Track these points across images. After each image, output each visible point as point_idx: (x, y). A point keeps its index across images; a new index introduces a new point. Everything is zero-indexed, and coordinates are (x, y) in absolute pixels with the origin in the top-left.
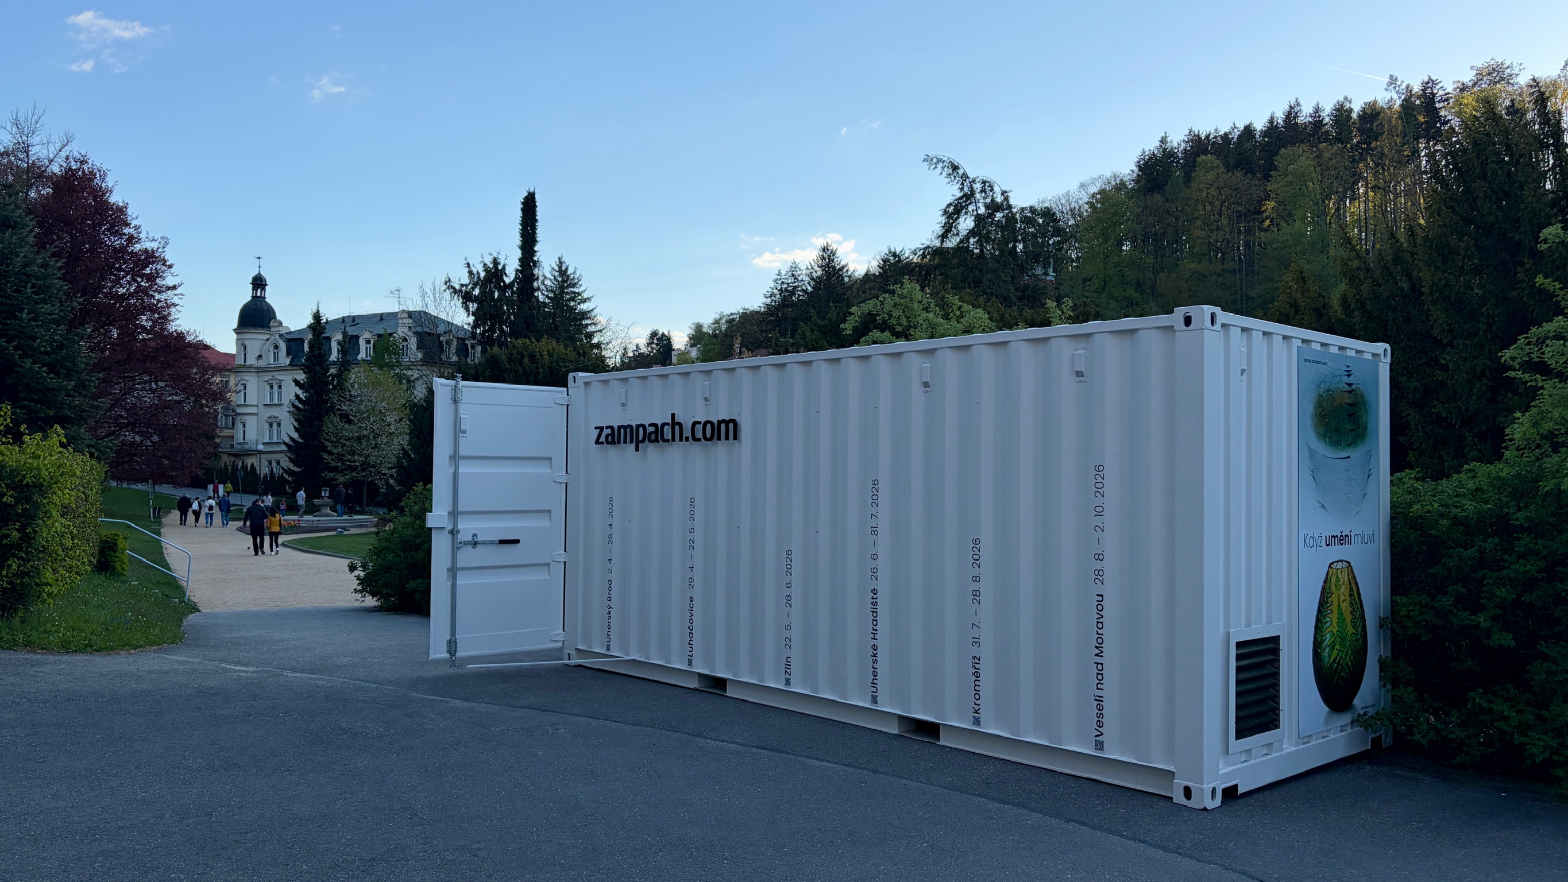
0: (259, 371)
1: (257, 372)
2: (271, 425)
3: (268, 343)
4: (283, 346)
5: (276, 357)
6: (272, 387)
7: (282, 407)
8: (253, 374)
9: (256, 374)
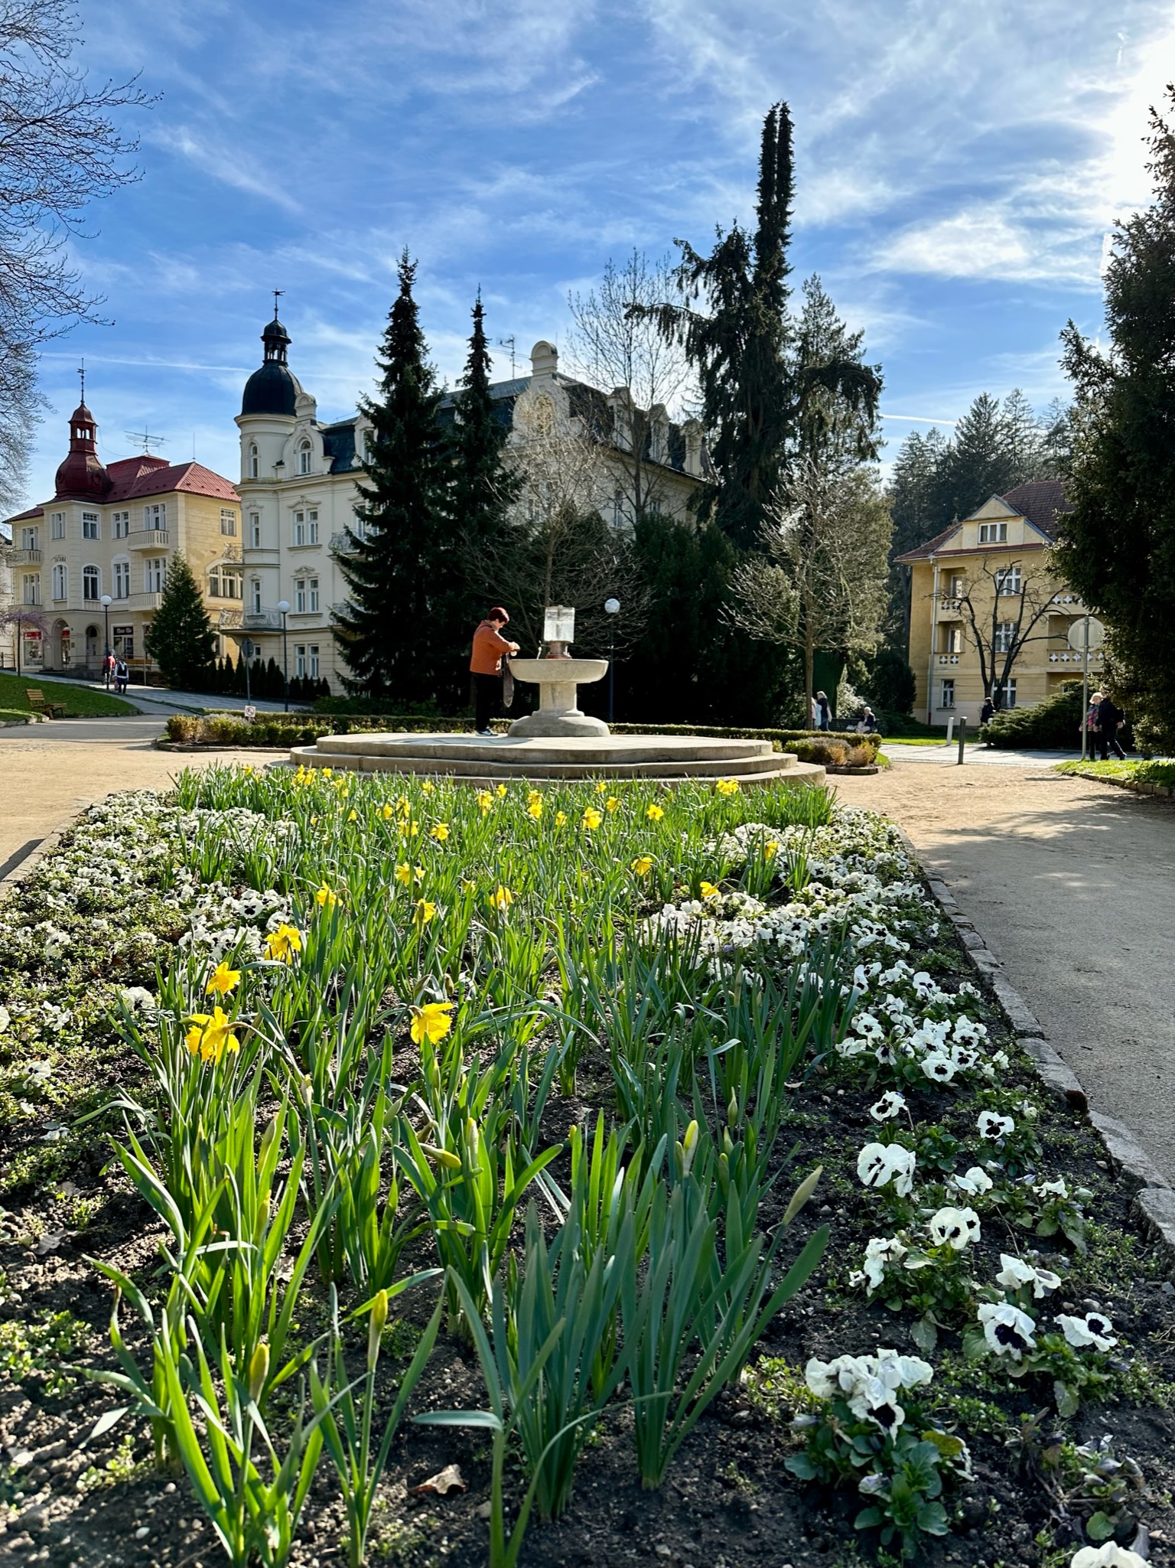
0: (277, 488)
1: (275, 492)
2: (301, 584)
3: (292, 440)
4: (318, 442)
5: (307, 462)
6: (300, 517)
7: (319, 550)
8: (270, 495)
9: (275, 496)
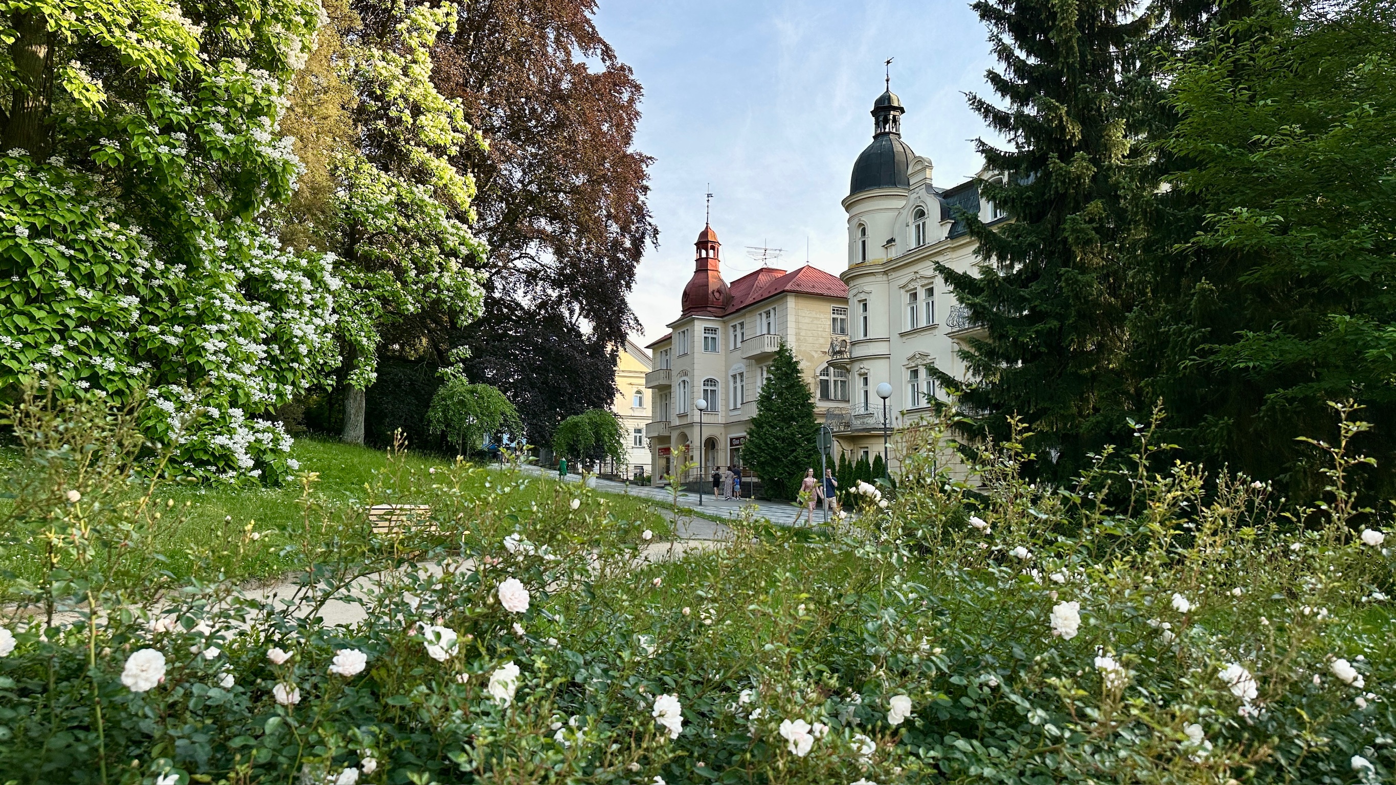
0: (890, 268)
1: (886, 273)
2: (915, 373)
3: (905, 212)
4: (934, 208)
5: (921, 231)
7: (936, 332)
8: (881, 278)
9: (885, 278)
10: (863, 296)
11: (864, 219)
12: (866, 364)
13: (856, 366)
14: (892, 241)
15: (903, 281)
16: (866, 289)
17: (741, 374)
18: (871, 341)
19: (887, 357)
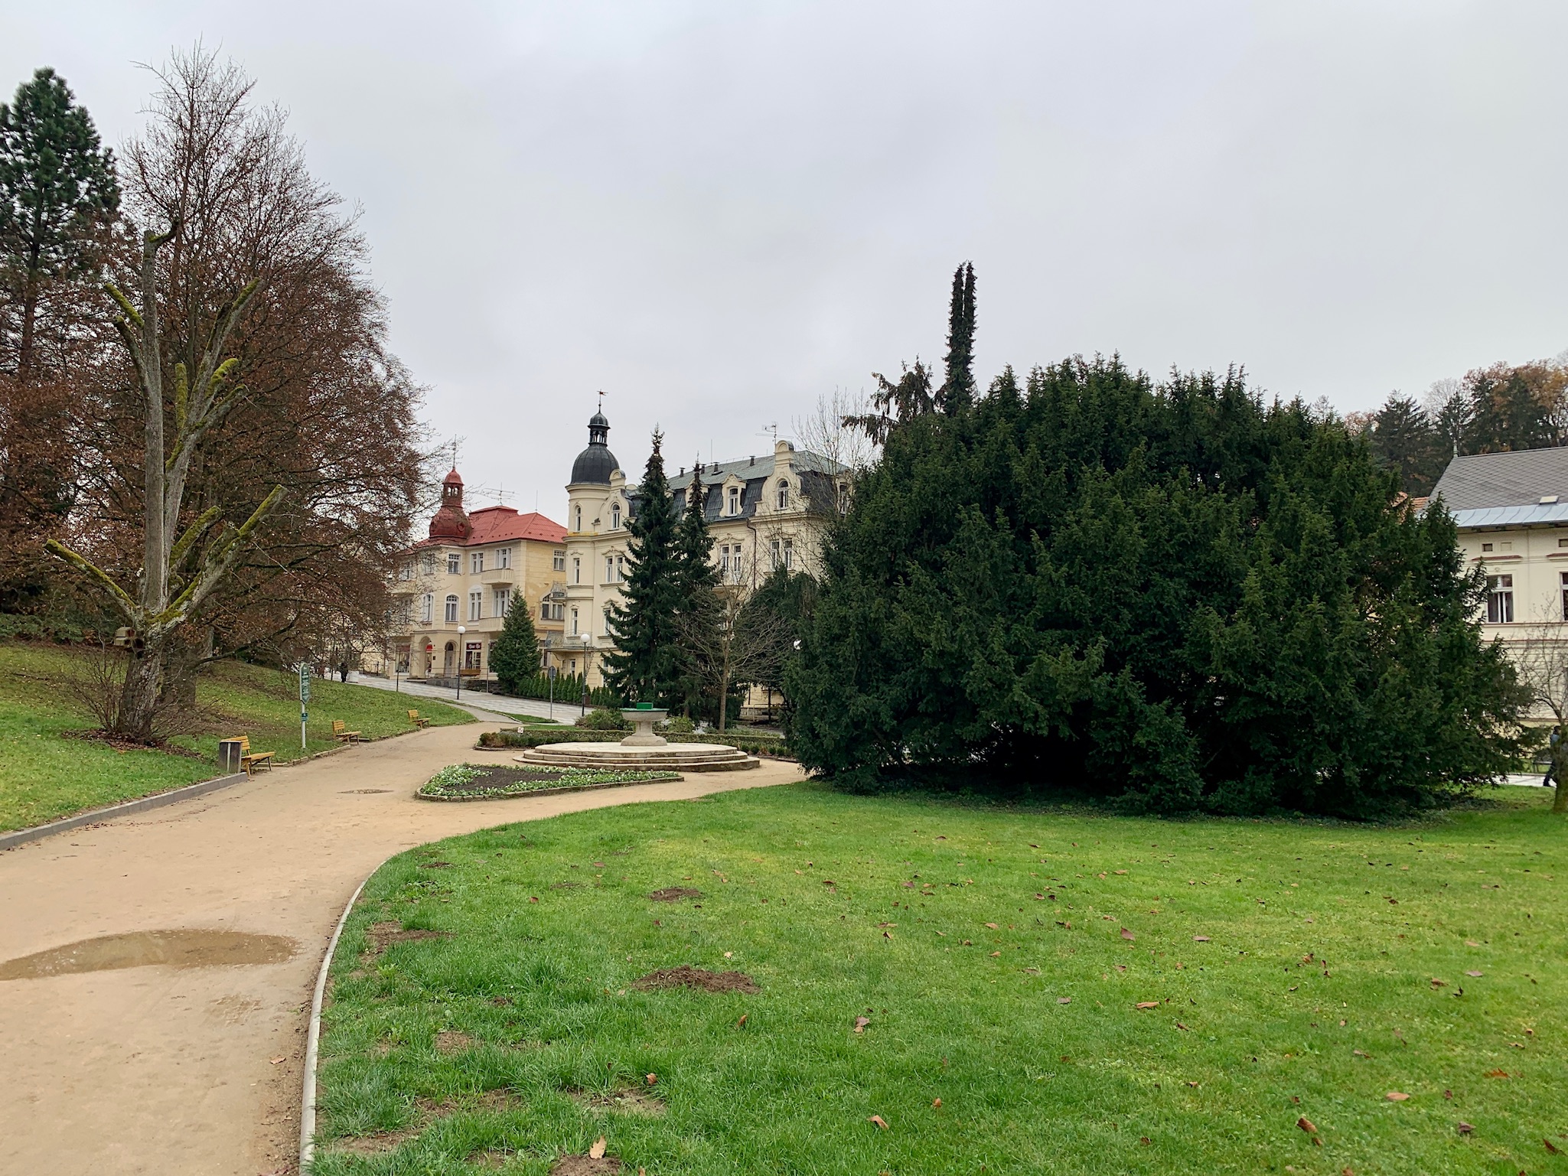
0: (596, 540)
1: (593, 542)
2: (608, 612)
3: (607, 503)
4: (625, 504)
5: (616, 521)
6: (611, 561)
9: (592, 545)
10: (577, 556)
11: (581, 503)
12: (577, 603)
13: (570, 604)
14: (597, 521)
15: (605, 550)
16: (580, 551)
17: (479, 594)
18: (581, 587)
19: (591, 599)
